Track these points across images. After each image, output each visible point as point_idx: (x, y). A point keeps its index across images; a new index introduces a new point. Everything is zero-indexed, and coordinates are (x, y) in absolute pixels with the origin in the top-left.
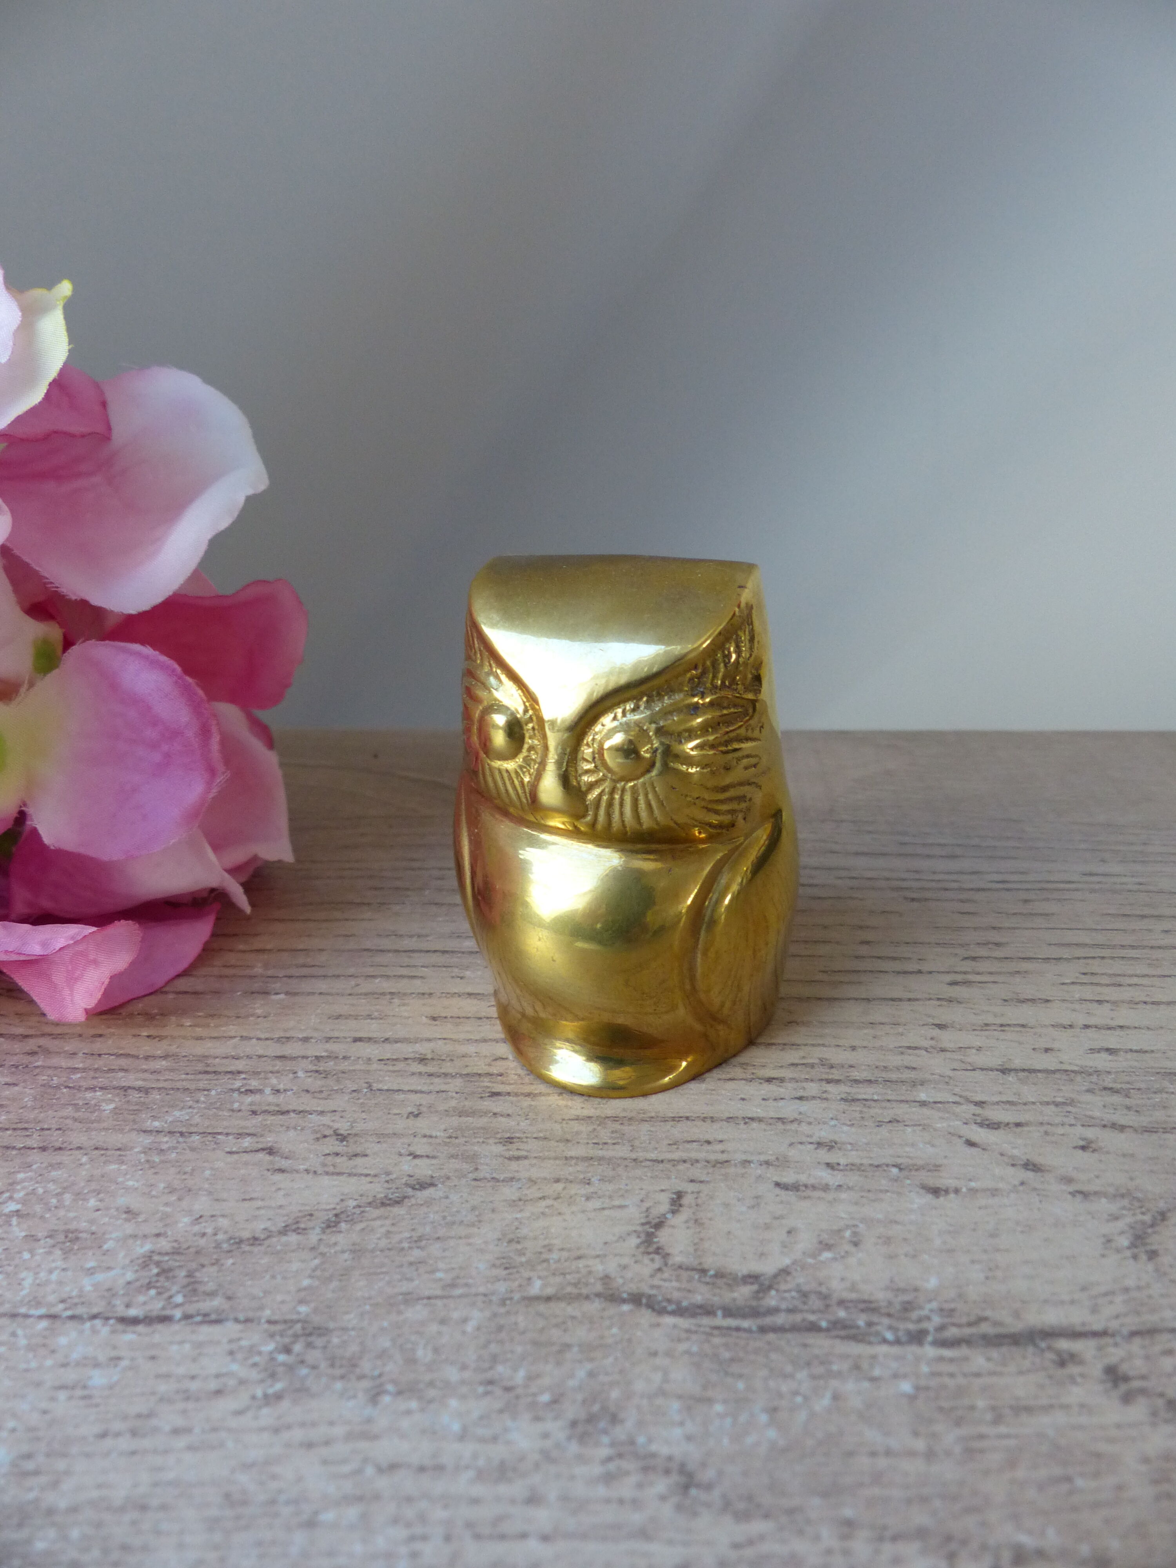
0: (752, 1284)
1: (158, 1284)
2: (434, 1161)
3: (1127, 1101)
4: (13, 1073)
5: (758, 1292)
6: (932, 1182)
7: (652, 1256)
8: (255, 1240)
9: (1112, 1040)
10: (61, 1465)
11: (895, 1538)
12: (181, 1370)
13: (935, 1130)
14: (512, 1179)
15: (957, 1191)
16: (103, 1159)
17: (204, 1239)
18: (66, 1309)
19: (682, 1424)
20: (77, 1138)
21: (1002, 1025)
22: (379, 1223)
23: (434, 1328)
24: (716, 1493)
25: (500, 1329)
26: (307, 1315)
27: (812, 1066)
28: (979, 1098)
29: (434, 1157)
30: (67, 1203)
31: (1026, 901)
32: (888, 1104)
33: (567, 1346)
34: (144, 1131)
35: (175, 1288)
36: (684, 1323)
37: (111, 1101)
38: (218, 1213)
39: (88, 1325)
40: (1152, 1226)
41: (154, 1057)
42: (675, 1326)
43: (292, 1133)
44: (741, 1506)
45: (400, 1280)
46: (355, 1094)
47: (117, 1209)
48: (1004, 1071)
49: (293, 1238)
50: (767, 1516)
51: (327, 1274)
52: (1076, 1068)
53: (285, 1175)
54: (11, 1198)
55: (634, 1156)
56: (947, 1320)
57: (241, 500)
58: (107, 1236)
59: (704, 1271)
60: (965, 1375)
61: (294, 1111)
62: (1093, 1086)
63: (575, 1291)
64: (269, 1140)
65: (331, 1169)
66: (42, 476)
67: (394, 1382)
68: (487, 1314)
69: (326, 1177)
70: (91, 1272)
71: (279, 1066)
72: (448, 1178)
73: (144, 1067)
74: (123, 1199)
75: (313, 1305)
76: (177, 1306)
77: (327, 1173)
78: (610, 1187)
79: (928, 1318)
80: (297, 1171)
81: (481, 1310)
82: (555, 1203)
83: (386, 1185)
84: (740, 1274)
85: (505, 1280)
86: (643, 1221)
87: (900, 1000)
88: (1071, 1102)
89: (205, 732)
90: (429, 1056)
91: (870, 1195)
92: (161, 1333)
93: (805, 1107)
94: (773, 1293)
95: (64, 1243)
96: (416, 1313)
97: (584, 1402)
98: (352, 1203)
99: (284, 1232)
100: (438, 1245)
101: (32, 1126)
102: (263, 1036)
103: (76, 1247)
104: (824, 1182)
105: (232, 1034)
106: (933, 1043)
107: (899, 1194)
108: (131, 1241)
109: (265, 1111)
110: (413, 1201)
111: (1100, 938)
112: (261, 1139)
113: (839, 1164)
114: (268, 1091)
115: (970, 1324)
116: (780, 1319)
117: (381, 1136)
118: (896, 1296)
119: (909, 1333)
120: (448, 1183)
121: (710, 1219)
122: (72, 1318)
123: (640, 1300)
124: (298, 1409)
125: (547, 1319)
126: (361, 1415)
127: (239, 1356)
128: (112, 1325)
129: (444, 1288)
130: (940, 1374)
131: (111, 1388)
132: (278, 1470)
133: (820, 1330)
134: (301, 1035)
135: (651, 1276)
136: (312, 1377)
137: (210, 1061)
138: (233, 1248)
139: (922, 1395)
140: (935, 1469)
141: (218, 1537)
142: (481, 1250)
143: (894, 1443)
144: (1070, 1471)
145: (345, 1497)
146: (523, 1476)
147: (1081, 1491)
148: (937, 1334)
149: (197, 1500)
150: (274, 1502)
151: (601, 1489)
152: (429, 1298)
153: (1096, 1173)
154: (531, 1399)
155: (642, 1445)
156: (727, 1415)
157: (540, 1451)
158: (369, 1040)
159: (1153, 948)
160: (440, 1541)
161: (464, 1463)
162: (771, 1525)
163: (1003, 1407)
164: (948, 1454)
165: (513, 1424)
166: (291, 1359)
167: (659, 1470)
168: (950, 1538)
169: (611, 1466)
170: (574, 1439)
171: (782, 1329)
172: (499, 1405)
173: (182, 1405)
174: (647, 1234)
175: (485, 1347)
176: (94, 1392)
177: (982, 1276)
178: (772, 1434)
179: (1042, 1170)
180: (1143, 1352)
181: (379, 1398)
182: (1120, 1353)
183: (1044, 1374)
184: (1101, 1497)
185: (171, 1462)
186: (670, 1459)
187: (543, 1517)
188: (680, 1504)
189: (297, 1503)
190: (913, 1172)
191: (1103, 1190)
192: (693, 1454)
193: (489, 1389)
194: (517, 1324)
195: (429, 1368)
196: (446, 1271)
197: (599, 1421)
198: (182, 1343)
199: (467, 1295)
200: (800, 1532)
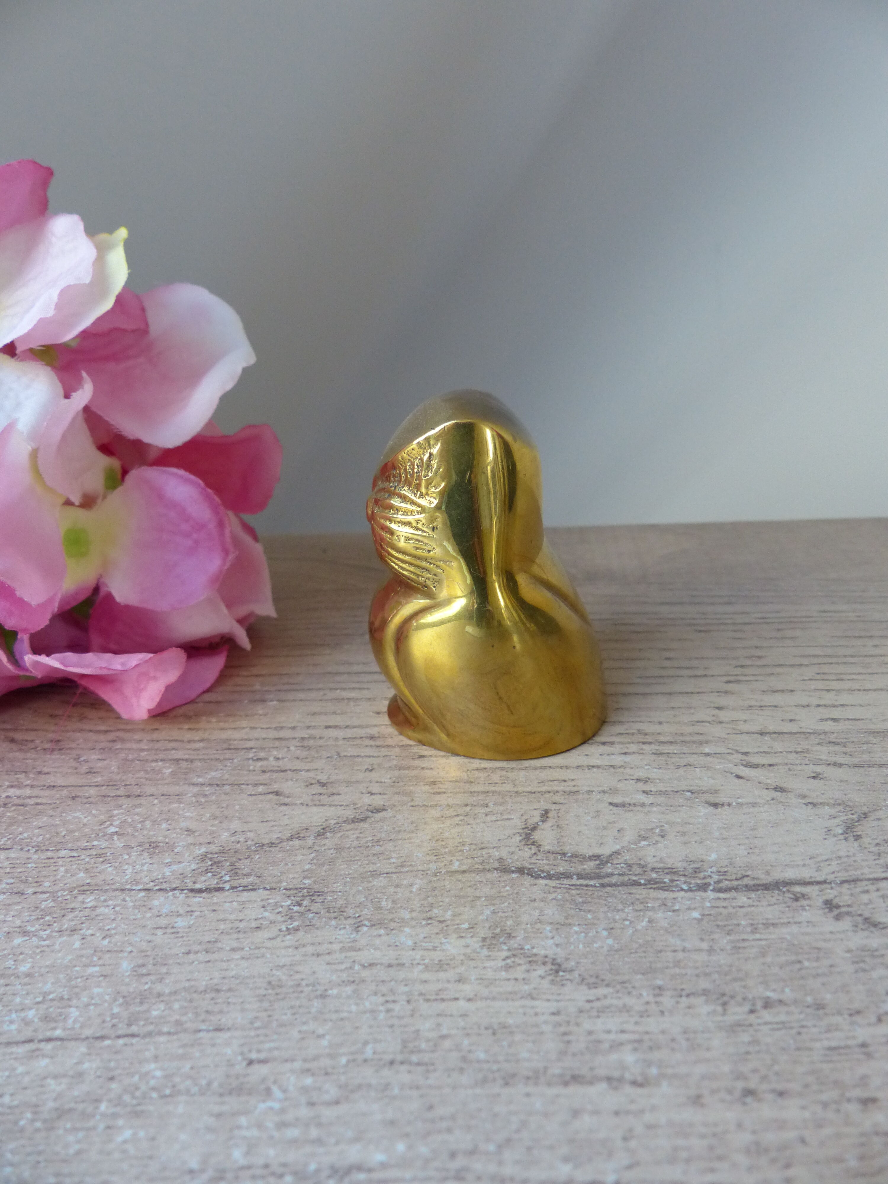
0: (595, 860)
1: (213, 870)
2: (384, 796)
3: (845, 749)
4: (102, 753)
5: (599, 865)
6: (712, 800)
7: (530, 846)
8: (272, 844)
9: (836, 713)
10: (164, 970)
11: (688, 996)
12: (233, 917)
13: (715, 769)
14: (436, 805)
15: (729, 805)
16: (168, 801)
17: (239, 845)
18: (155, 886)
19: (553, 938)
20: (149, 789)
21: (761, 706)
22: (352, 832)
23: (392, 889)
24: (576, 974)
25: (434, 889)
26: (310, 885)
27: (633, 734)
28: (745, 750)
29: (384, 794)
30: (148, 826)
31: (779, 630)
32: (684, 755)
33: (479, 898)
34: (193, 784)
35: (223, 873)
36: (552, 883)
37: (169, 768)
38: (246, 830)
39: (171, 894)
40: (858, 821)
41: (194, 741)
42: (546, 885)
43: (290, 783)
44: (593, 980)
45: (368, 864)
46: (329, 759)
47: (181, 829)
48: (762, 734)
49: (296, 842)
50: (608, 985)
51: (320, 862)
52: (811, 731)
53: (288, 807)
54: (111, 825)
55: (516, 790)
56: (721, 877)
57: (239, 370)
58: (176, 845)
59: (564, 854)
60: (734, 908)
61: (290, 770)
62: (821, 741)
63: (481, 867)
64: (275, 787)
65: (318, 803)
66: (106, 359)
67: (369, 920)
68: (425, 881)
69: (315, 807)
70: (168, 865)
71: (277, 743)
72: (394, 806)
73: (188, 747)
74: (184, 823)
75: (312, 879)
76: (226, 882)
77: (315, 805)
78: (501, 808)
79: (710, 876)
80: (296, 804)
81: (421, 879)
82: (465, 818)
83: (354, 811)
84: (587, 855)
85: (435, 862)
86: (523, 827)
87: (692, 693)
88: (807, 751)
89: (221, 525)
90: (377, 735)
91: (672, 808)
92: (217, 897)
93: (628, 758)
94: (609, 865)
95: (149, 849)
96: (380, 882)
97: (490, 927)
98: (333, 822)
99: (291, 838)
100: (391, 844)
101: (119, 783)
102: (264, 726)
103: (157, 851)
104: (641, 801)
105: (244, 725)
106: (714, 718)
107: (691, 807)
108: (192, 847)
109: (271, 771)
110: (373, 819)
111: (829, 651)
112: (270, 787)
113: (651, 791)
114: (271, 759)
115: (736, 879)
116: (614, 880)
117: (348, 783)
118: (690, 865)
119: (697, 885)
120: (395, 808)
121: (567, 825)
122: (161, 890)
123: (523, 871)
124: (309, 936)
125: (464, 883)
126: (349, 938)
127: (268, 908)
128: (186, 894)
129: (396, 868)
130: (718, 907)
131: (189, 927)
132: (300, 968)
133: (640, 884)
134: (290, 726)
135: (530, 857)
136: (316, 918)
137: (231, 742)
138: (258, 849)
139: (706, 919)
140: (714, 958)
141: (266, 1004)
142: (419, 846)
143: (688, 945)
144: (800, 957)
145: (344, 982)
146: (454, 968)
147: (807, 968)
148: (716, 885)
149: (251, 986)
150: (299, 985)
151: (503, 973)
152: (387, 873)
153: (823, 792)
154: (456, 927)
155: (528, 949)
156: (581, 932)
157: (464, 954)
158: (336, 727)
159: (866, 656)
160: (405, 1003)
161: (416, 962)
162: (611, 990)
163: (758, 924)
164: (722, 950)
165: (446, 941)
166: (302, 909)
167: (539, 963)
168: (723, 995)
169: (509, 961)
170: (485, 947)
171: (615, 885)
172: (436, 930)
173: (235, 936)
174: (526, 834)
175: (425, 899)
176: (179, 930)
177: (745, 853)
178: (610, 941)
179: (786, 791)
180: (849, 892)
181: (359, 929)
182: (834, 892)
183: (784, 905)
184: (820, 971)
185: (232, 966)
186: (546, 957)
187: (467, 989)
188: (553, 980)
189: (314, 985)
190: (700, 795)
191: (826, 801)
192: (560, 954)
193: (429, 922)
194: (444, 886)
195: (390, 911)
196: (398, 858)
197: (500, 938)
198: (232, 902)
199: (411, 871)
200: (629, 993)
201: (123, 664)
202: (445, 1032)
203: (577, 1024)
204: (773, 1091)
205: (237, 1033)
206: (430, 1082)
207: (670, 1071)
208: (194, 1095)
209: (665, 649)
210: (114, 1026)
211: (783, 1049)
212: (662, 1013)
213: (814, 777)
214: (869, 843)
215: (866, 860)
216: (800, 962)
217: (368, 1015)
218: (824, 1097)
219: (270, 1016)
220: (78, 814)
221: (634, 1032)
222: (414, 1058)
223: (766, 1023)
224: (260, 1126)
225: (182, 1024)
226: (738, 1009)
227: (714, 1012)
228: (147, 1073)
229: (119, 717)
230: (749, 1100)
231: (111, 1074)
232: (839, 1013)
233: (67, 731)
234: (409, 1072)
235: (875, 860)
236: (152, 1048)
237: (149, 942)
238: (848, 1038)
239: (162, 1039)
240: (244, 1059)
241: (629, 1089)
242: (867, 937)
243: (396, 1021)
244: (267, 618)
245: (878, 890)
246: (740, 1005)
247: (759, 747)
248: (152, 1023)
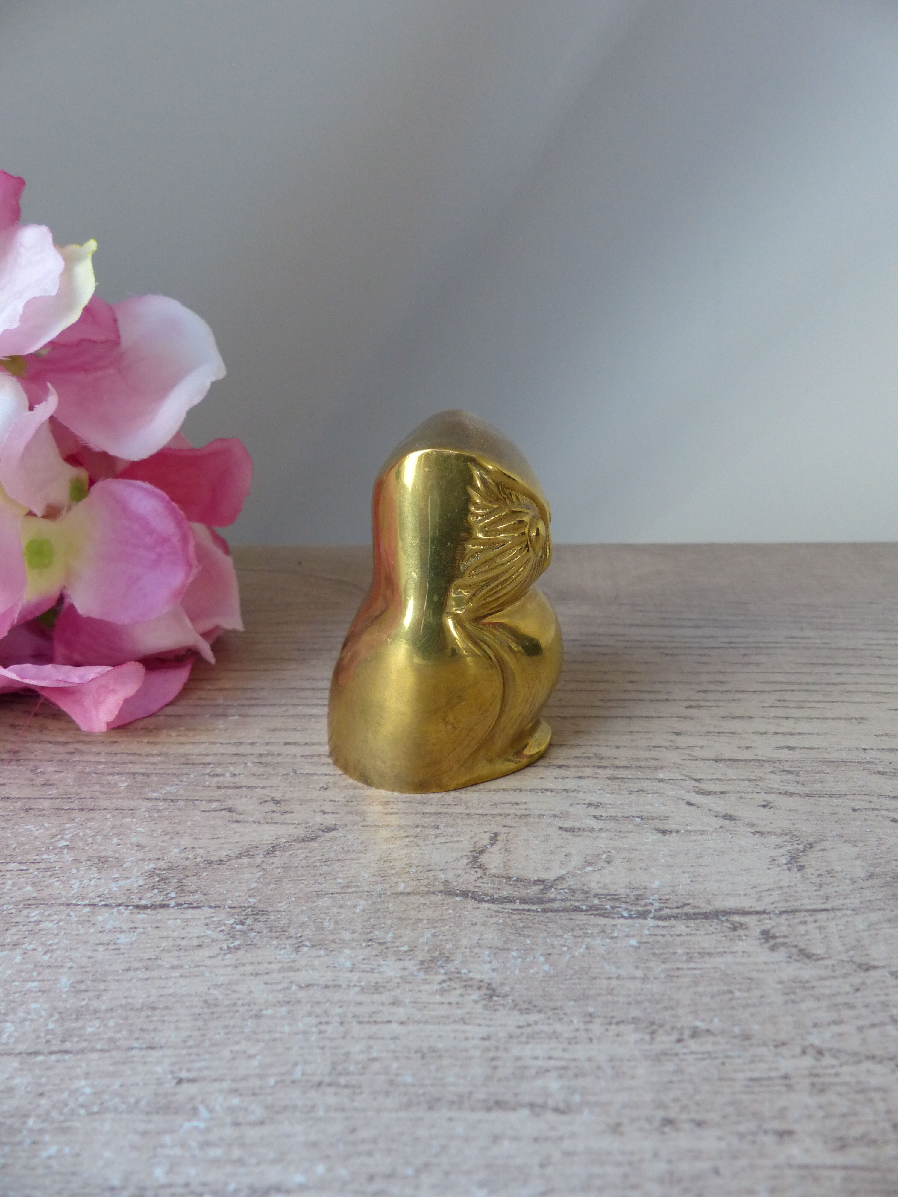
0: (539, 885)
1: (159, 887)
2: (337, 816)
3: (798, 779)
4: (59, 765)
5: (543, 889)
6: (661, 827)
7: (476, 870)
8: (220, 862)
9: (792, 741)
10: (102, 986)
11: (618, 1023)
12: (175, 934)
13: (667, 796)
14: (387, 826)
15: (677, 832)
16: (121, 815)
17: (188, 862)
18: (101, 901)
19: (490, 962)
20: (104, 803)
21: (719, 733)
22: (301, 851)
23: (335, 910)
24: (509, 999)
25: (377, 911)
26: (255, 904)
27: (589, 758)
28: (698, 777)
29: (337, 813)
30: (99, 841)
31: (744, 655)
32: (638, 781)
33: (421, 920)
34: (148, 799)
35: (170, 889)
36: (494, 907)
37: (125, 781)
38: (196, 846)
39: (116, 909)
40: (802, 852)
41: (153, 755)
42: (489, 909)
43: (244, 800)
44: (525, 1006)
45: (314, 884)
46: (285, 776)
48: (717, 761)
49: (245, 860)
50: (540, 1011)
51: (267, 881)
52: (766, 759)
53: (240, 824)
54: (62, 838)
55: (467, 812)
56: (662, 905)
57: (208, 384)
58: (126, 860)
59: (510, 878)
60: (672, 936)
61: (245, 786)
62: (775, 769)
63: (426, 889)
64: (229, 803)
65: (270, 820)
66: (74, 369)
67: (310, 940)
68: (370, 902)
69: (266, 825)
70: (116, 880)
71: (235, 759)
72: (346, 825)
73: (146, 761)
74: (135, 838)
75: (258, 898)
76: (172, 899)
77: (267, 823)
78: (451, 830)
79: (652, 904)
80: (248, 822)
81: (366, 900)
82: (415, 840)
83: (305, 830)
84: (532, 880)
85: (381, 883)
86: (472, 849)
87: (652, 717)
88: (760, 779)
89: (185, 539)
91: (620, 834)
92: (162, 914)
93: (582, 783)
94: (553, 890)
95: (98, 864)
96: (325, 902)
97: (429, 950)
98: (283, 840)
99: (239, 856)
100: (338, 864)
101: (73, 796)
102: (224, 742)
103: (106, 866)
104: (591, 826)
105: (204, 740)
106: (671, 744)
107: (639, 833)
108: (141, 863)
109: (226, 787)
110: (323, 839)
111: (793, 678)
112: (224, 803)
113: (602, 816)
114: (228, 775)
115: (677, 908)
116: (556, 905)
117: (302, 801)
118: (632, 892)
119: (638, 912)
120: (346, 828)
121: (516, 848)
122: (106, 905)
123: (468, 894)
124: (249, 955)
125: (407, 905)
126: (289, 958)
127: (211, 926)
128: (131, 910)
129: (342, 888)
130: (656, 935)
131: (131, 944)
132: (236, 987)
133: (582, 910)
134: (250, 741)
135: (475, 881)
136: (258, 938)
137: (189, 757)
138: (207, 866)
139: (643, 947)
140: (648, 986)
141: (200, 1023)
142: (366, 867)
143: (623, 973)
144: (732, 988)
145: (279, 1002)
146: (389, 991)
147: (738, 998)
148: (656, 913)
149: (187, 1004)
150: (235, 1005)
151: (438, 997)
152: (332, 894)
153: (771, 821)
154: (395, 949)
155: (465, 973)
156: (519, 957)
157: (401, 977)
158: (295, 744)
159: (827, 684)
160: (338, 1025)
161: (353, 983)
162: (542, 1016)
163: (694, 953)
164: (656, 978)
165: (384, 963)
166: (245, 928)
167: (475, 987)
168: (652, 1023)
169: (444, 985)
170: (422, 970)
171: (557, 910)
172: (375, 953)
173: (176, 953)
174: (474, 857)
175: (367, 921)
176: (121, 946)
177: (689, 880)
178: (546, 967)
179: (734, 819)
180: (787, 923)
181: (300, 949)
182: (772, 923)
183: (722, 935)
184: (750, 1002)
185: (171, 984)
186: (482, 981)
187: (401, 1012)
188: (486, 1005)
189: (249, 1005)
190: (650, 821)
191: (774, 830)
192: (496, 978)
193: (369, 943)
194: (388, 908)
195: (332, 932)
196: (344, 879)
197: (438, 961)
198: (176, 919)
199: (357, 892)
200: (560, 1020)
201: (81, 677)
202: (374, 1054)
203: (506, 1050)
204: (693, 1121)
205: (169, 1052)
206: (356, 1104)
207: (592, 1099)
208: (121, 1113)
209: (630, 672)
210: (48, 1042)
211: (706, 1079)
212: (591, 1040)
213: (764, 806)
214: (812, 874)
215: (807, 891)
216: (731, 992)
217: (300, 1036)
218: (741, 1128)
219: (203, 1035)
220: (30, 827)
221: (561, 1059)
222: (342, 1080)
223: (692, 1053)
224: (183, 1145)
225: (114, 1042)
226: (665, 1038)
227: (642, 1040)
228: (77, 1090)
229: (79, 729)
230: (667, 1129)
231: (41, 1090)
232: (765, 1044)
233: (27, 742)
234: (336, 1094)
235: (816, 891)
236: (84, 1066)
237: (90, 958)
238: (770, 1069)
239: (94, 1056)
240: (174, 1078)
241: (551, 1117)
242: (800, 969)
243: (327, 1043)
244: (234, 631)
245: (815, 921)
246: (668, 1034)
247: (713, 774)
248: (85, 1040)
